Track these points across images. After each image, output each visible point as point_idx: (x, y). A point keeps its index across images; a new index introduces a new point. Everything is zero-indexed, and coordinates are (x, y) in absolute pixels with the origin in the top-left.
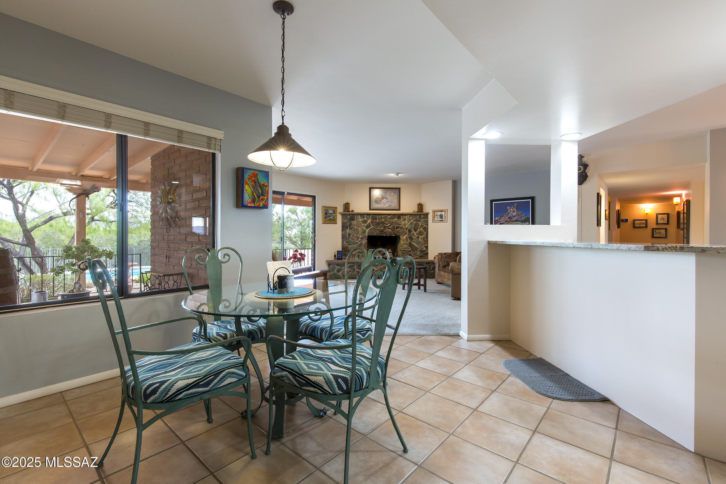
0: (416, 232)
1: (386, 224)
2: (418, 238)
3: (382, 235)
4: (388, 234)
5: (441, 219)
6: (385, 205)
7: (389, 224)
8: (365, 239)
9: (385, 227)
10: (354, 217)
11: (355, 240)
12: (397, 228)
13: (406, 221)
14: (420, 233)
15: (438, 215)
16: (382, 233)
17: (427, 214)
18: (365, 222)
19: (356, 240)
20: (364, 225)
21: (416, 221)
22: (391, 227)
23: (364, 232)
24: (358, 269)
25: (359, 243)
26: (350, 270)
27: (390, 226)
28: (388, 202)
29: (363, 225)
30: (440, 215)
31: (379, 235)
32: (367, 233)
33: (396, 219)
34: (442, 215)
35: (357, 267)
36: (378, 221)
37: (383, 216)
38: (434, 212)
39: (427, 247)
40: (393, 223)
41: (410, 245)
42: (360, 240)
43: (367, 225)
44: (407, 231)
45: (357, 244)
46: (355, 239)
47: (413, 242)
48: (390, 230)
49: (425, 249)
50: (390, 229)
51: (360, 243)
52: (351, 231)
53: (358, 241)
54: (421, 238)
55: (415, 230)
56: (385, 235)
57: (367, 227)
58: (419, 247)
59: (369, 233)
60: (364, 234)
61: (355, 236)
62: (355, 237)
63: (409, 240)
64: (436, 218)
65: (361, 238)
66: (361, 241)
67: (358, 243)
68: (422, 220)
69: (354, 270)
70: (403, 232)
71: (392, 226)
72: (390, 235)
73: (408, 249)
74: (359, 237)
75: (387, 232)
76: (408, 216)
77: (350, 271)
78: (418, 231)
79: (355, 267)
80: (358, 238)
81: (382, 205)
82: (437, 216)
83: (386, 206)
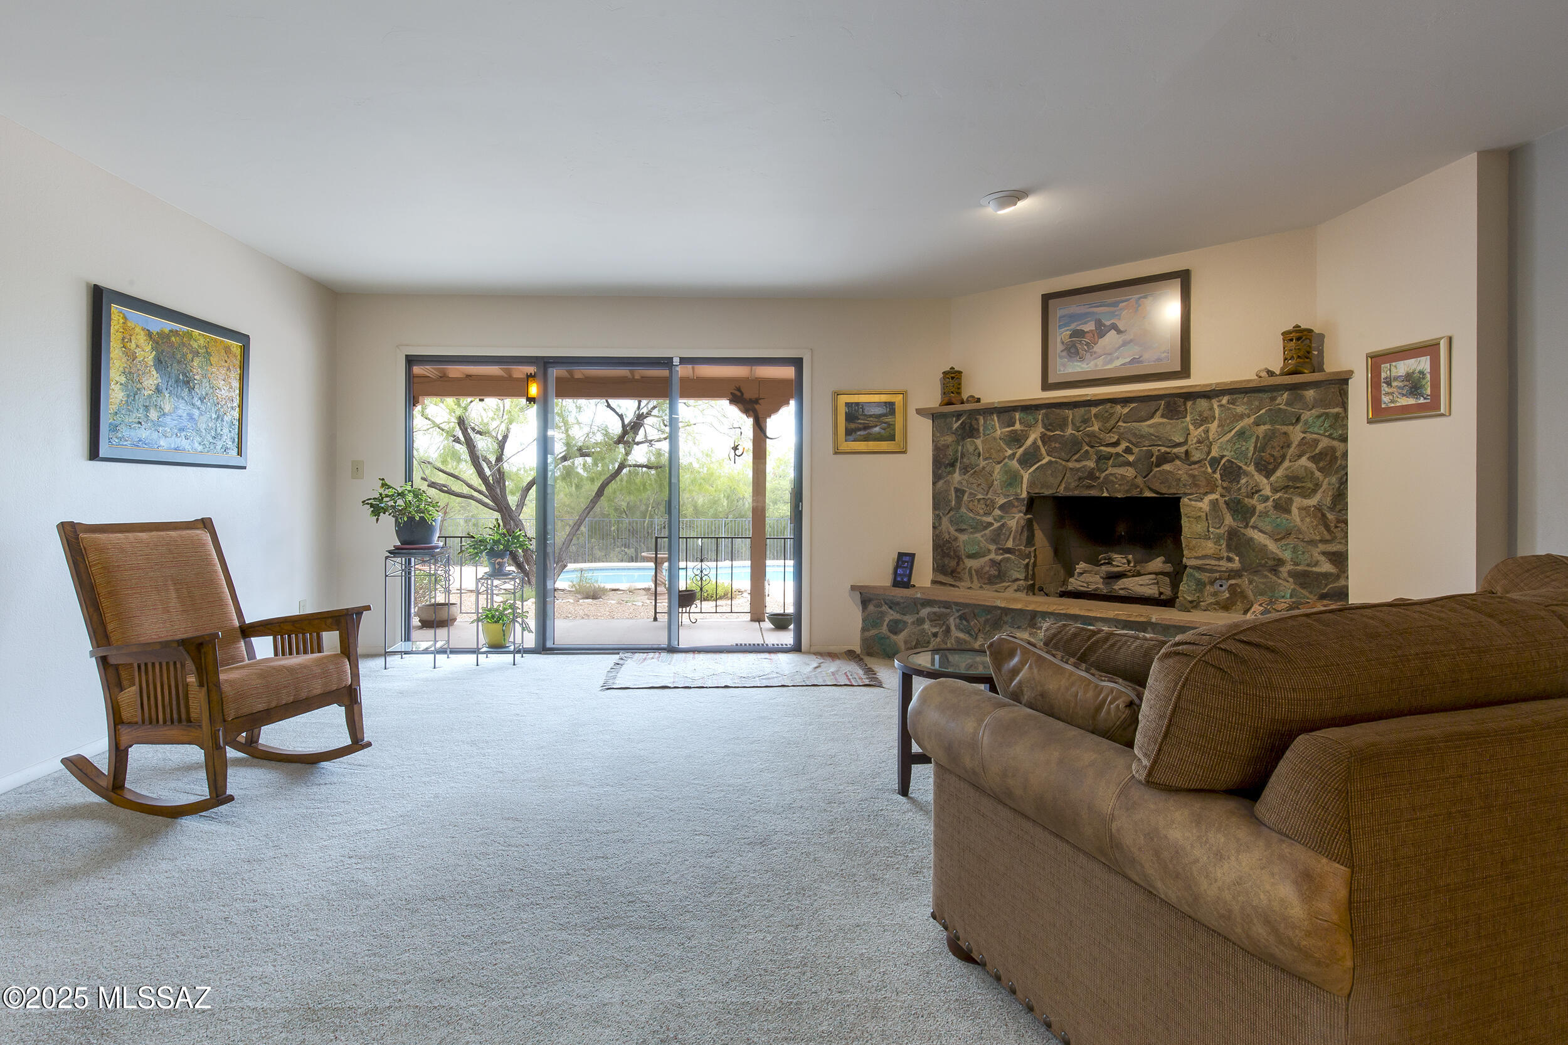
0: (1268, 477)
1: (1108, 445)
2: (1282, 507)
3: (1094, 493)
4: (1119, 491)
5: (1411, 401)
6: (1111, 361)
7: (1124, 445)
8: (1015, 510)
9: (1102, 458)
10: (974, 422)
11: (978, 514)
12: (1164, 459)
13: (1214, 427)
14: (1296, 484)
15: (1396, 378)
16: (1090, 487)
17: (1342, 382)
18: (1016, 439)
19: (981, 512)
20: (1014, 455)
21: (1273, 422)
22: (1131, 458)
23: (1013, 479)
25: (996, 525)
27: (1128, 451)
28: (1125, 344)
29: (1010, 452)
30: (1408, 376)
31: (1076, 493)
32: (1025, 486)
33: (1157, 419)
34: (1416, 375)
36: (1070, 431)
37: (1094, 410)
38: (1377, 360)
39: (1340, 559)
40: (1142, 436)
41: (1236, 541)
42: (997, 512)
43: (1025, 454)
44: (1217, 476)
45: (986, 528)
46: (981, 508)
47: (1254, 527)
48: (1129, 472)
49: (1326, 567)
50: (1129, 464)
51: (999, 524)
52: (966, 477)
53: (990, 519)
54: (1300, 509)
55: (1266, 469)
56: (1105, 494)
57: (1028, 460)
58: (1287, 555)
59: (1032, 484)
60: (1012, 491)
61: (980, 496)
62: (979, 500)
63: (1229, 520)
64: (1387, 394)
65: (1002, 507)
66: (1002, 517)
67: (992, 524)
68: (1307, 415)
69: (948, 631)
70: (1193, 476)
71: (1136, 450)
72: (1127, 491)
73: (1221, 563)
74: (993, 502)
75: (1111, 478)
76: (1225, 400)
78: (1279, 473)
80: (990, 505)
81: (1100, 361)
82: (1389, 384)
83: (1118, 363)
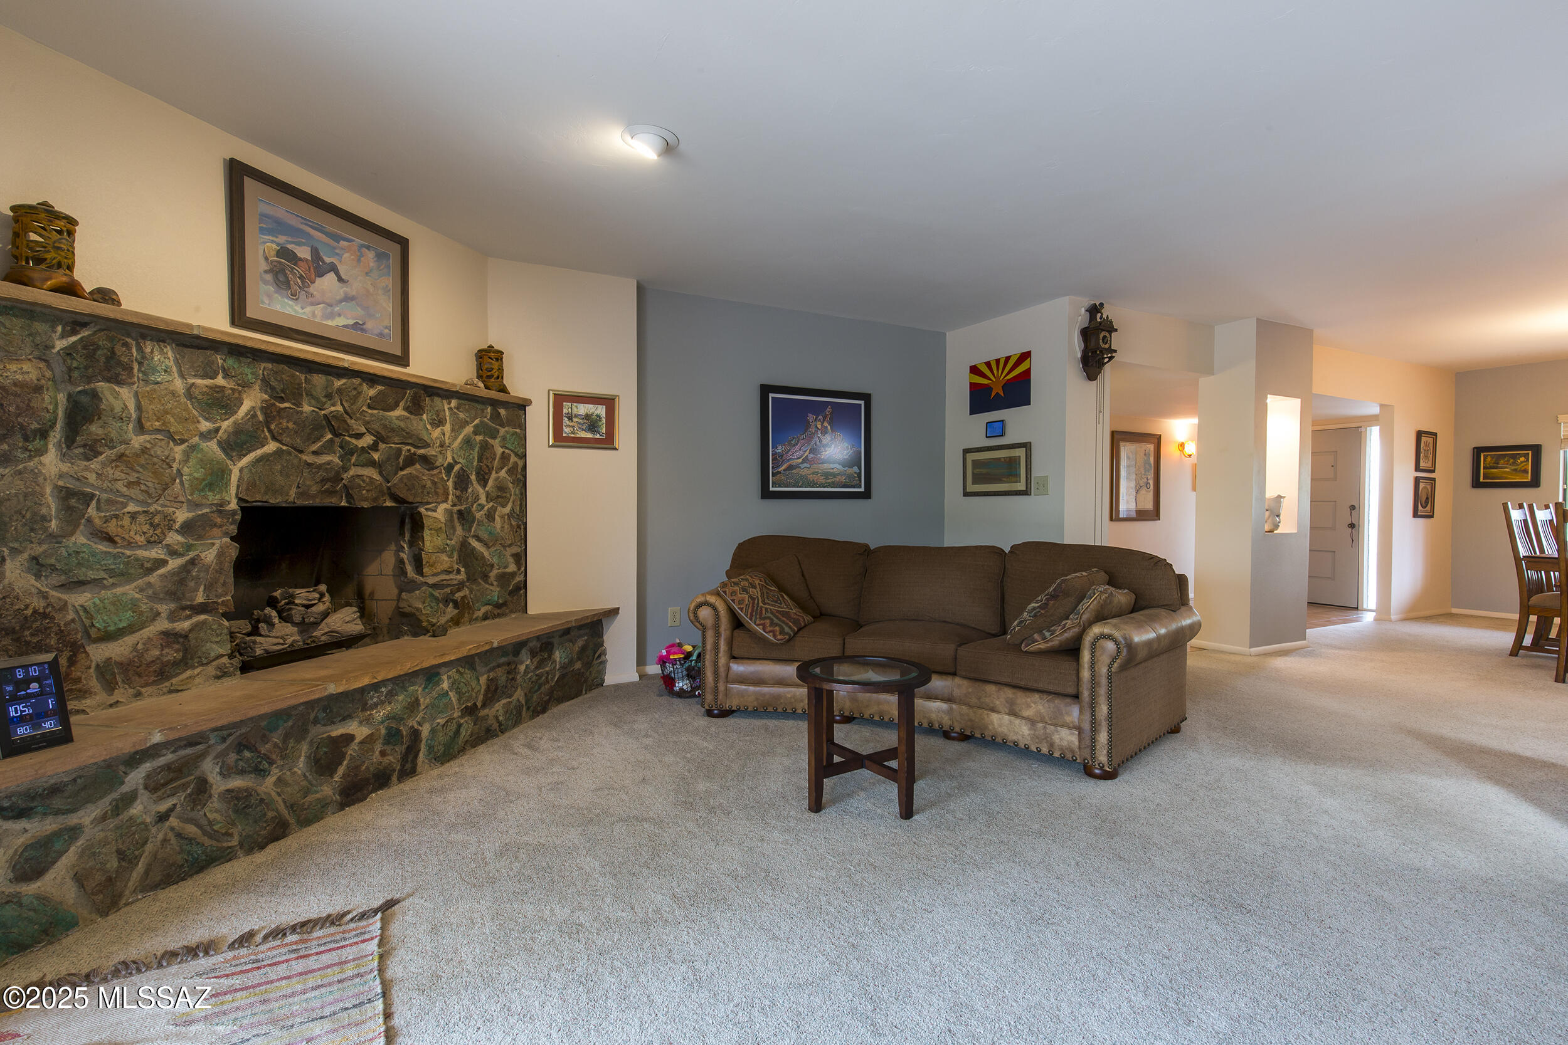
0: (484, 486)
1: (351, 436)
2: (490, 516)
3: (332, 501)
4: (366, 500)
5: (590, 435)
6: (331, 316)
7: (368, 440)
8: (216, 531)
9: (348, 452)
10: (120, 350)
11: (130, 544)
12: (411, 461)
13: (447, 428)
14: (500, 495)
15: (577, 416)
16: (331, 493)
17: (522, 406)
18: (218, 403)
19: (140, 539)
20: (217, 430)
21: (485, 434)
22: (376, 456)
23: (217, 477)
24: (242, 772)
25: (174, 564)
26: (163, 807)
27: (374, 447)
28: (347, 299)
29: (205, 425)
30: (587, 417)
31: (317, 502)
32: (233, 490)
33: (399, 412)
34: (594, 417)
35: (232, 757)
36: (307, 408)
37: (339, 383)
38: (560, 399)
39: (521, 559)
40: (393, 430)
41: (466, 554)
42: (174, 538)
43: (238, 430)
44: (450, 484)
45: (150, 571)
46: (137, 533)
47: (474, 536)
48: (371, 473)
49: (512, 568)
50: (372, 463)
51: (180, 561)
52: (95, 464)
53: (156, 553)
54: (502, 517)
55: (483, 481)
56: (343, 504)
57: (236, 444)
58: (495, 560)
59: (249, 484)
60: (213, 498)
61: (132, 508)
62: (133, 516)
63: (459, 530)
64: (568, 426)
65: (187, 528)
66: (189, 548)
67: (163, 563)
68: (502, 431)
70: (434, 483)
71: (382, 446)
72: (375, 499)
73: (452, 576)
74: (169, 521)
75: (358, 481)
76: (454, 403)
77: (163, 818)
78: (490, 483)
79: (210, 769)
80: (160, 525)
81: (319, 310)
82: (570, 419)
83: (340, 321)
